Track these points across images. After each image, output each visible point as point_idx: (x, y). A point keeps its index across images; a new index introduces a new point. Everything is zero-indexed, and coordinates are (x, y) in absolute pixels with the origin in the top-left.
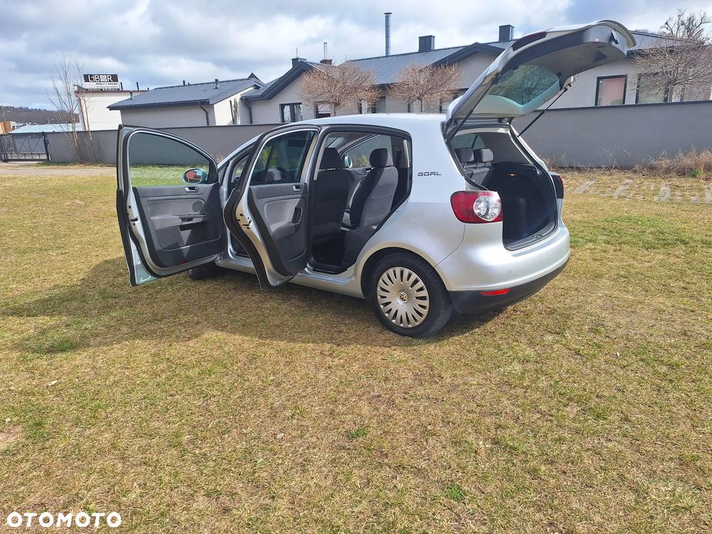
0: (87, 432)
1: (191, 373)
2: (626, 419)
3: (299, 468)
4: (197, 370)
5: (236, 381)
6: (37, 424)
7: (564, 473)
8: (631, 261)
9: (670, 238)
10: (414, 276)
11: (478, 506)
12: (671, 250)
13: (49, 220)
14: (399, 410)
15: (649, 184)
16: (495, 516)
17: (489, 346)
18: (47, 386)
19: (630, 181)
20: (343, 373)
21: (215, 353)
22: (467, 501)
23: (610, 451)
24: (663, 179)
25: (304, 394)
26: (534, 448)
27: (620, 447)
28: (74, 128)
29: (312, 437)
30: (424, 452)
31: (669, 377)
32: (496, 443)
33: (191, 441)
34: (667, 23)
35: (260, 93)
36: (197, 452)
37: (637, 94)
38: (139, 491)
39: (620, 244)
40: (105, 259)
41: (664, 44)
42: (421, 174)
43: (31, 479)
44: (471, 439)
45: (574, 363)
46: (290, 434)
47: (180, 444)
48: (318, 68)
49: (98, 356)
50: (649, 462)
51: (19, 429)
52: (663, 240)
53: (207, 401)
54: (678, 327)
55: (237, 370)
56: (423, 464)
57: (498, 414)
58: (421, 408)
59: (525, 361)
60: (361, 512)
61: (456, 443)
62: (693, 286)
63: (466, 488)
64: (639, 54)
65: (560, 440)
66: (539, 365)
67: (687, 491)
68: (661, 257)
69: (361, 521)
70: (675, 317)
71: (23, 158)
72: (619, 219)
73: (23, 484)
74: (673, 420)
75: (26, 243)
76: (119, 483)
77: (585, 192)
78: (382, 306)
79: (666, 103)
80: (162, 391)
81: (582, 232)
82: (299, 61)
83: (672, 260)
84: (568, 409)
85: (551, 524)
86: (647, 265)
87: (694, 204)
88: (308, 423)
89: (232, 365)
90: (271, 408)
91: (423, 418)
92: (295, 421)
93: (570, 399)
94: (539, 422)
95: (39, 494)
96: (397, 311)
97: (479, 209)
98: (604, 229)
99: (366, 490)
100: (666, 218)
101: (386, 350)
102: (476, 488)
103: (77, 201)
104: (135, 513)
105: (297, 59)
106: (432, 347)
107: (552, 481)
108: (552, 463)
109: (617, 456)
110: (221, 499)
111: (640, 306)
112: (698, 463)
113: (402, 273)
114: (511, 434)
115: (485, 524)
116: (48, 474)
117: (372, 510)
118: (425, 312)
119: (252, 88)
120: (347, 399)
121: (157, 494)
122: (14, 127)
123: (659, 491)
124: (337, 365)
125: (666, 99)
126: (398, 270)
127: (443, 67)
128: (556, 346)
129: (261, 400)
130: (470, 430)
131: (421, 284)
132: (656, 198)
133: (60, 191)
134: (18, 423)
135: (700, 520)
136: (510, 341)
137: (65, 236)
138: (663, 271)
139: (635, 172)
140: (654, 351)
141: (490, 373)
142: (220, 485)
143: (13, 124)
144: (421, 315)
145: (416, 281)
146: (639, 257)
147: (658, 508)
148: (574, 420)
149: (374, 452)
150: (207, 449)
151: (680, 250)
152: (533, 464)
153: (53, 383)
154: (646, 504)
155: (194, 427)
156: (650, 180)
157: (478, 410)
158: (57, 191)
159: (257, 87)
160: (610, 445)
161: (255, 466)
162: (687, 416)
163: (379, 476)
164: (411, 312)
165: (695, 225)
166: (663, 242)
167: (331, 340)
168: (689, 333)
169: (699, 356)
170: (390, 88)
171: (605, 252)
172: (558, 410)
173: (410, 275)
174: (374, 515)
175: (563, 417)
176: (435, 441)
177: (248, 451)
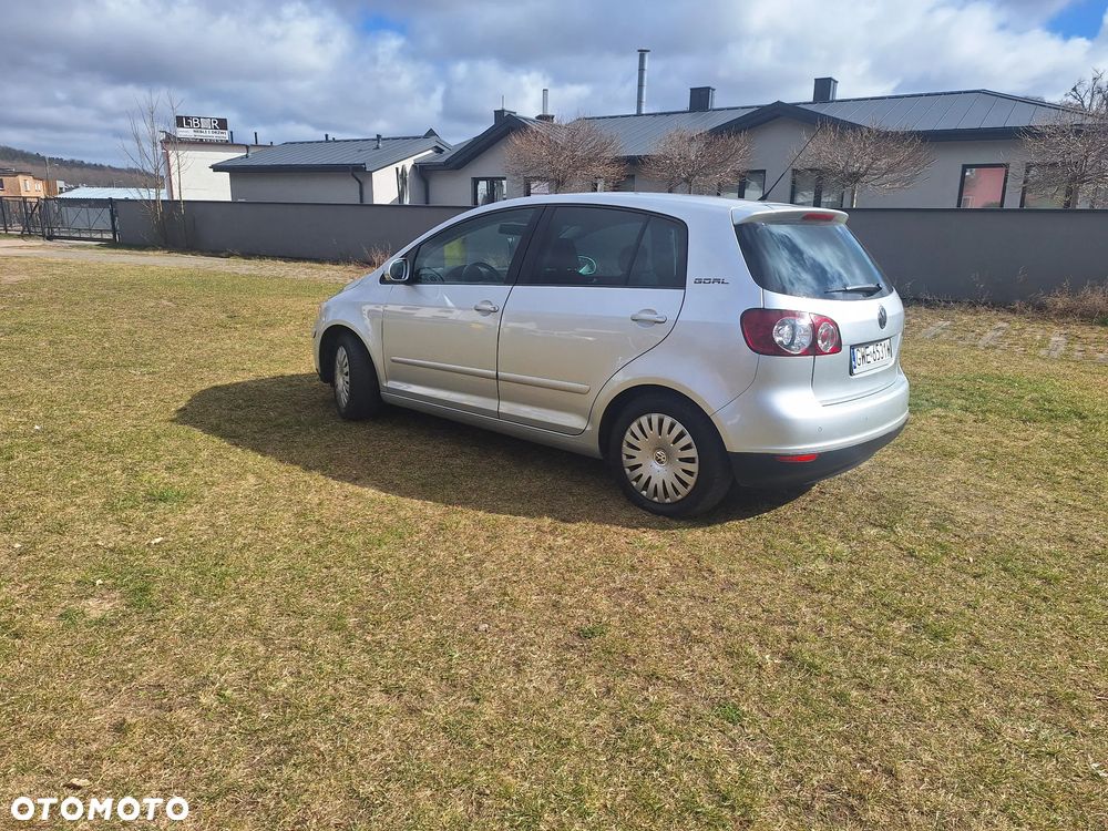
0: (212, 605)
1: (352, 541)
2: (977, 643)
3: (511, 668)
4: (360, 538)
5: (417, 555)
6: (141, 590)
7: (884, 701)
8: (1000, 438)
9: (1060, 409)
10: (679, 428)
11: (762, 731)
12: (1060, 426)
13: (126, 326)
14: (652, 608)
15: (1035, 332)
16: (785, 744)
17: (782, 536)
18: (149, 545)
19: (1005, 325)
20: (570, 557)
21: (386, 519)
22: (745, 724)
23: (949, 680)
24: (1056, 324)
25: (515, 579)
26: (843, 669)
27: (965, 675)
28: (158, 194)
29: (528, 632)
30: (686, 662)
31: (1042, 594)
32: (789, 659)
33: (360, 625)
34: (1074, 89)
35: (443, 159)
36: (369, 638)
37: (1024, 194)
38: (290, 680)
39: (983, 412)
40: (214, 384)
41: (1069, 119)
42: (698, 281)
43: (141, 656)
44: (753, 650)
45: (906, 567)
46: (497, 626)
47: (344, 627)
48: (534, 127)
49: (218, 511)
50: (1005, 697)
51: (116, 594)
52: (1050, 411)
53: (378, 576)
54: (1062, 530)
55: (418, 542)
56: (685, 676)
57: (792, 624)
58: (683, 608)
59: (834, 559)
60: (598, 726)
61: (731, 654)
62: (1088, 477)
63: (745, 708)
64: (1029, 133)
65: (881, 661)
66: (855, 567)
67: (1056, 735)
68: (1045, 434)
69: (598, 736)
70: (1058, 515)
71: (77, 235)
72: (987, 377)
73: (130, 661)
74: (1045, 648)
75: (93, 355)
76: (263, 668)
77: (935, 336)
78: (628, 471)
79: (1068, 210)
80: (313, 561)
81: (928, 391)
82: (506, 114)
83: (1061, 439)
84: (894, 624)
85: (862, 760)
86: (1022, 444)
87: (1100, 364)
88: (521, 615)
89: (411, 535)
90: (469, 593)
91: (685, 621)
92: (503, 611)
93: (897, 612)
94: (851, 638)
95: (153, 674)
96: (650, 478)
97: (781, 336)
98: (961, 389)
99: (605, 701)
100: (1057, 381)
101: (631, 531)
102: (759, 709)
103: (165, 302)
104: (287, 705)
105: (503, 111)
106: (699, 532)
107: (867, 710)
108: (867, 688)
109: (959, 687)
110: (405, 697)
111: (1007, 498)
112: (1075, 703)
113: (661, 422)
114: (809, 649)
115: (770, 753)
116: (162, 650)
117: (614, 725)
118: (691, 481)
119: (431, 151)
120: (575, 589)
121: (317, 684)
122: (61, 189)
123: (1017, 731)
124: (561, 546)
125: (1068, 204)
126: (655, 417)
127: (725, 135)
128: (880, 544)
129: (455, 582)
130: (752, 639)
131: (687, 439)
132: (1043, 352)
133: (136, 286)
134: (115, 587)
135: (1071, 770)
136: (813, 531)
137: (152, 348)
138: (1046, 454)
139: (1013, 311)
140: (1025, 559)
141: (783, 571)
142: (403, 680)
143: (60, 184)
144: (685, 484)
145: (681, 435)
146: (1011, 433)
147: (1013, 751)
148: (902, 638)
149: (616, 655)
150: (383, 636)
151: (1074, 426)
152: (840, 687)
153: (158, 540)
154: (997, 746)
155: (362, 609)
156: (1036, 325)
157: (764, 616)
158: (132, 286)
159: (439, 151)
160: (950, 672)
161: (451, 660)
162: (1065, 645)
163: (623, 686)
164: (671, 480)
165: (1100, 393)
166: (1047, 413)
167: (551, 513)
168: (1077, 539)
169: (1089, 571)
170: (643, 163)
171: (960, 421)
172: (880, 625)
173: (672, 426)
174: (618, 731)
175: (887, 634)
176: (702, 650)
177: (439, 643)
